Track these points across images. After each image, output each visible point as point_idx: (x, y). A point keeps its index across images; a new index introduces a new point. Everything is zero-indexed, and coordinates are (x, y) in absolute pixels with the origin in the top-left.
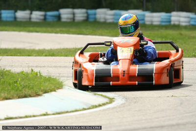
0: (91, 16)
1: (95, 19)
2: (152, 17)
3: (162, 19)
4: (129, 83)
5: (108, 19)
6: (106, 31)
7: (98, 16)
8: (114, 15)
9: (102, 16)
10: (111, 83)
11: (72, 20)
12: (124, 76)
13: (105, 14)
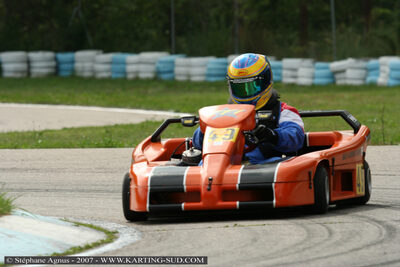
0: (64, 67)
1: (73, 71)
2: (189, 66)
3: (210, 69)
4: (221, 203)
5: (99, 72)
6: (96, 96)
7: (78, 65)
8: (111, 63)
9: (88, 65)
10: (183, 205)
11: (25, 75)
12: (209, 190)
13: (94, 61)
